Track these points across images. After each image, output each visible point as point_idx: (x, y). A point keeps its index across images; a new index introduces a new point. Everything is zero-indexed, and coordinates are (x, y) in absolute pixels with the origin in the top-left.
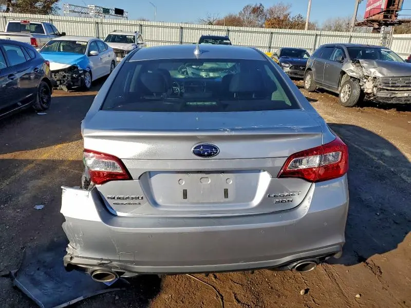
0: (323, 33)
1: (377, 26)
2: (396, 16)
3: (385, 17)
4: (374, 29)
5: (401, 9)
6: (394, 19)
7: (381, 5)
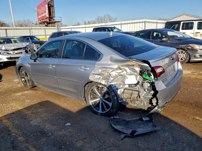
0: (33, 28)
1: (46, 24)
2: (54, 20)
3: (49, 20)
4: (46, 25)
5: (55, 17)
6: (53, 21)
7: (46, 15)
